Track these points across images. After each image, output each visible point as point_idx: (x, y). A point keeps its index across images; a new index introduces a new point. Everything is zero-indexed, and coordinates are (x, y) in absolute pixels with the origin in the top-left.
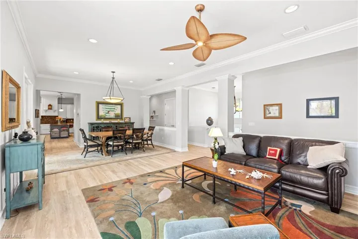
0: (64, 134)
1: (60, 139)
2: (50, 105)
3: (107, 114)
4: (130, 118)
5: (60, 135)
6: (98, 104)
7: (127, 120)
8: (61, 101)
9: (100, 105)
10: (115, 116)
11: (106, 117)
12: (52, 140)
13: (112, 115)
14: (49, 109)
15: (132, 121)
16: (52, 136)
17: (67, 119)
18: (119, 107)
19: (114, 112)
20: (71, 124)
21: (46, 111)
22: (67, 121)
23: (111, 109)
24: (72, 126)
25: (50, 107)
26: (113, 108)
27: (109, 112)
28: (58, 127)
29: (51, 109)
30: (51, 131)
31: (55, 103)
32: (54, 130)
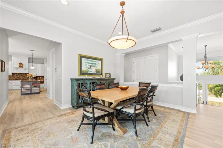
0: (36, 90)
1: (31, 95)
2: (20, 64)
3: (89, 70)
4: (110, 74)
5: (31, 91)
6: (81, 57)
7: (108, 76)
8: (31, 60)
9: (83, 59)
10: (97, 72)
11: (89, 72)
12: (23, 96)
13: (93, 71)
14: (19, 67)
15: (112, 77)
16: (23, 93)
17: (37, 76)
18: (100, 62)
19: (95, 68)
20: (42, 80)
21: (17, 69)
22: (37, 77)
23: (92, 64)
24: (42, 82)
25: (21, 65)
26: (95, 63)
27: (91, 67)
28: (29, 83)
29: (22, 67)
30: (21, 88)
31: (25, 62)
32: (25, 86)
